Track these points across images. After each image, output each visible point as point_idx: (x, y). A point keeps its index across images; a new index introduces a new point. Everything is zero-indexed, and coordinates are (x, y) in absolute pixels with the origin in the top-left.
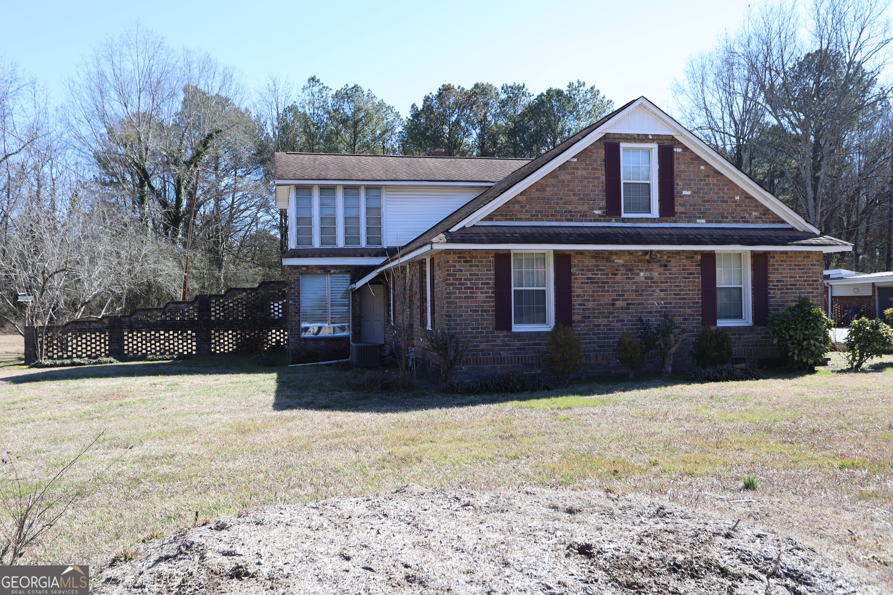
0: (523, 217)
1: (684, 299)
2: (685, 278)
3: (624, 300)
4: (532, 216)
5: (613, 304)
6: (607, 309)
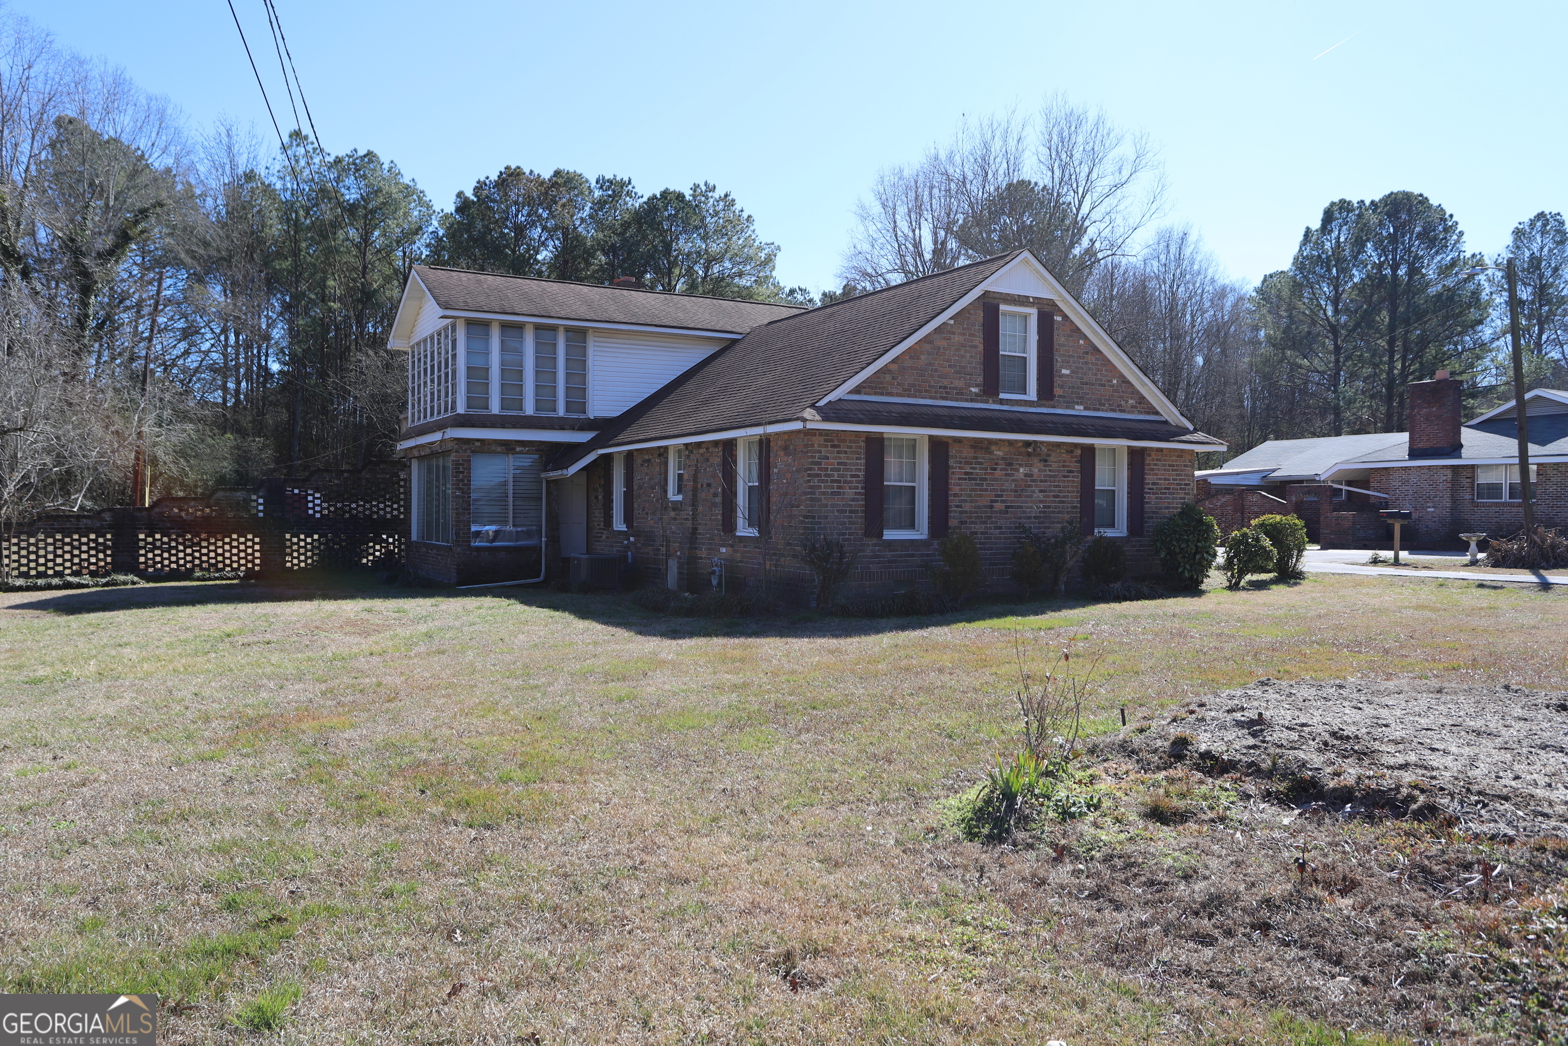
0: (894, 391)
1: (1063, 502)
2: (1065, 476)
3: (1003, 501)
4: (904, 390)
5: (992, 507)
6: (986, 512)
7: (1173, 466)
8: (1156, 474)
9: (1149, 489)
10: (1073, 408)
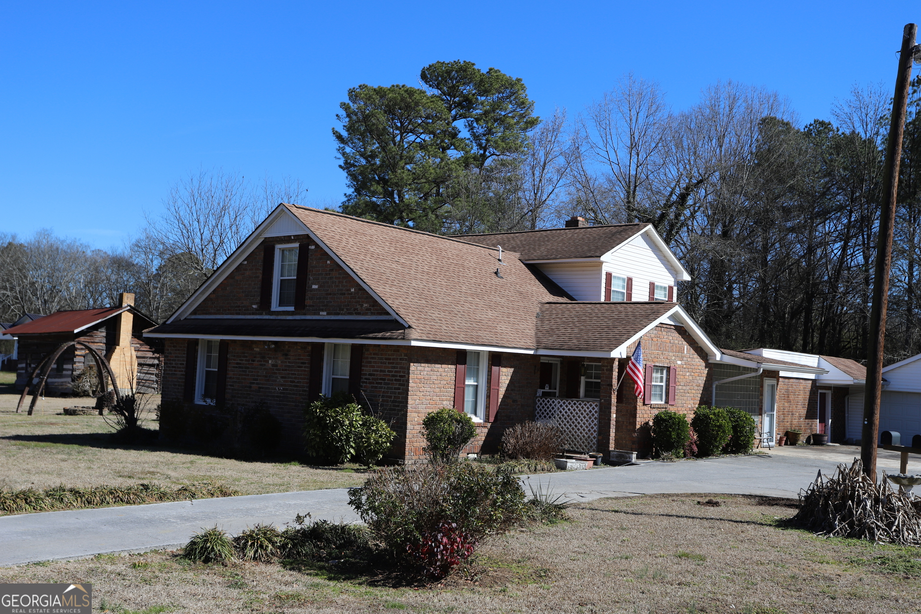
0: (213, 311)
1: (297, 386)
2: (299, 367)
3: (257, 384)
6: (246, 391)
7: (390, 359)
8: (373, 367)
9: (366, 379)
10: (319, 314)
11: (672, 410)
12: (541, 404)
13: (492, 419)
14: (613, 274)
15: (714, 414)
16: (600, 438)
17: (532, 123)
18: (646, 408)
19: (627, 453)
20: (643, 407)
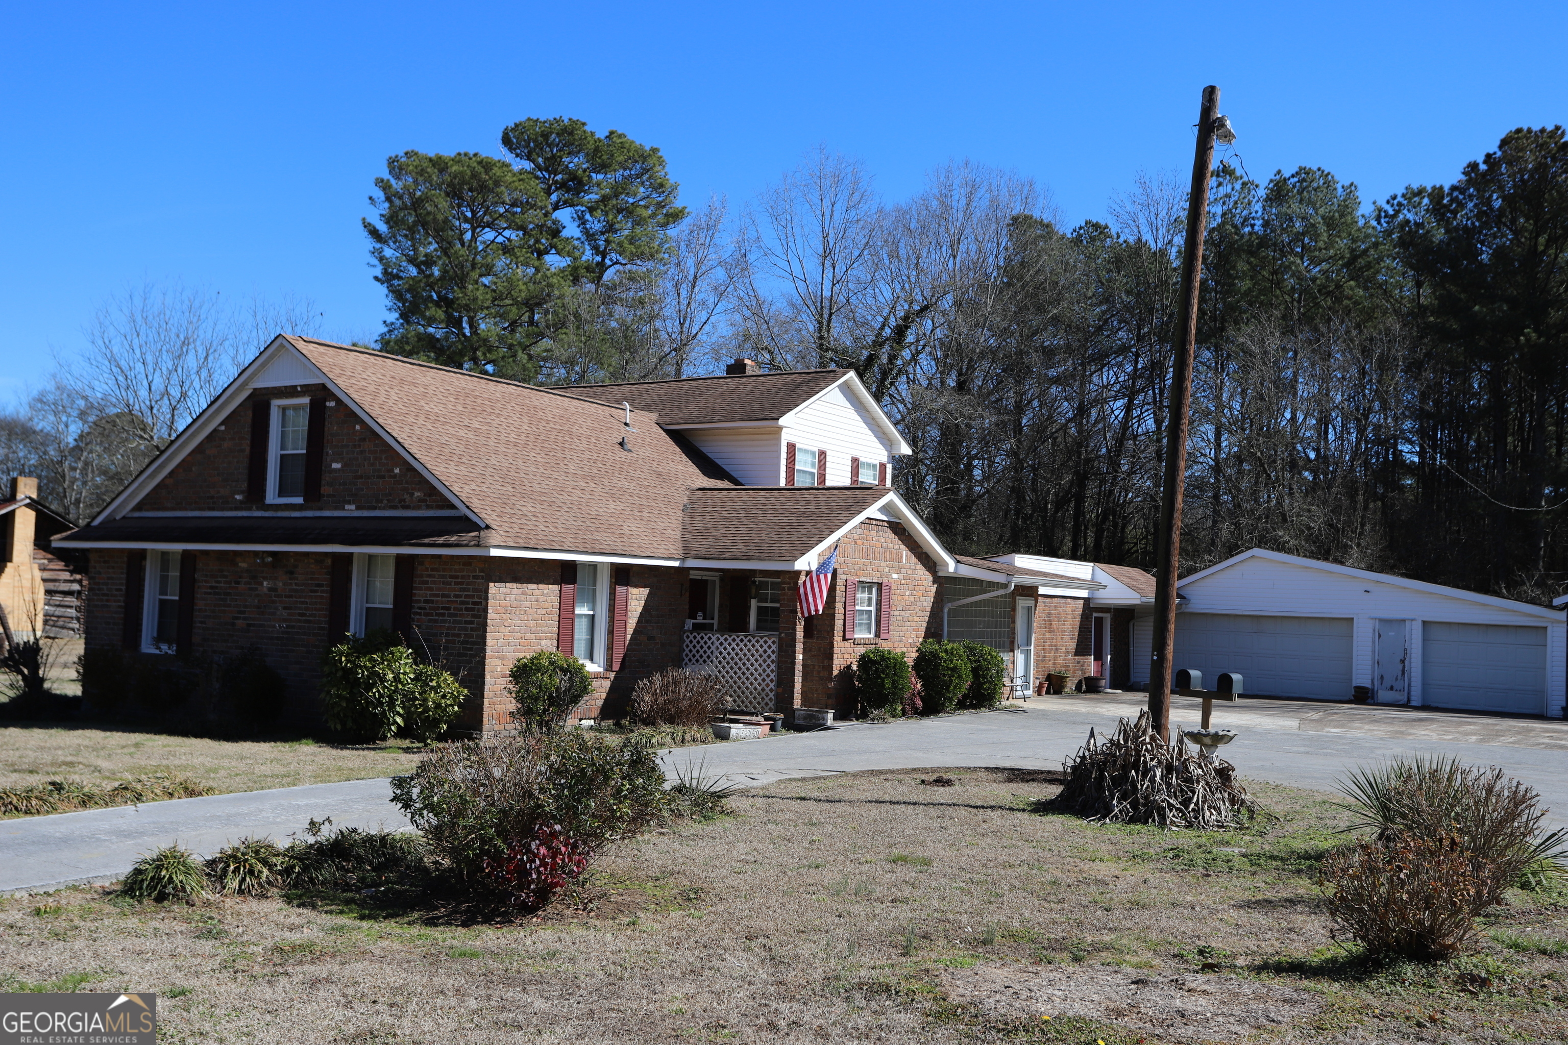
0: (169, 505)
1: (309, 622)
2: (312, 591)
6: (227, 630)
7: (457, 577)
8: (431, 589)
9: (420, 608)
10: (344, 509)
11: (885, 646)
12: (691, 642)
13: (616, 667)
14: (798, 446)
15: (946, 651)
16: (780, 690)
17: (676, 216)
18: (847, 644)
19: (820, 712)
20: (842, 644)
